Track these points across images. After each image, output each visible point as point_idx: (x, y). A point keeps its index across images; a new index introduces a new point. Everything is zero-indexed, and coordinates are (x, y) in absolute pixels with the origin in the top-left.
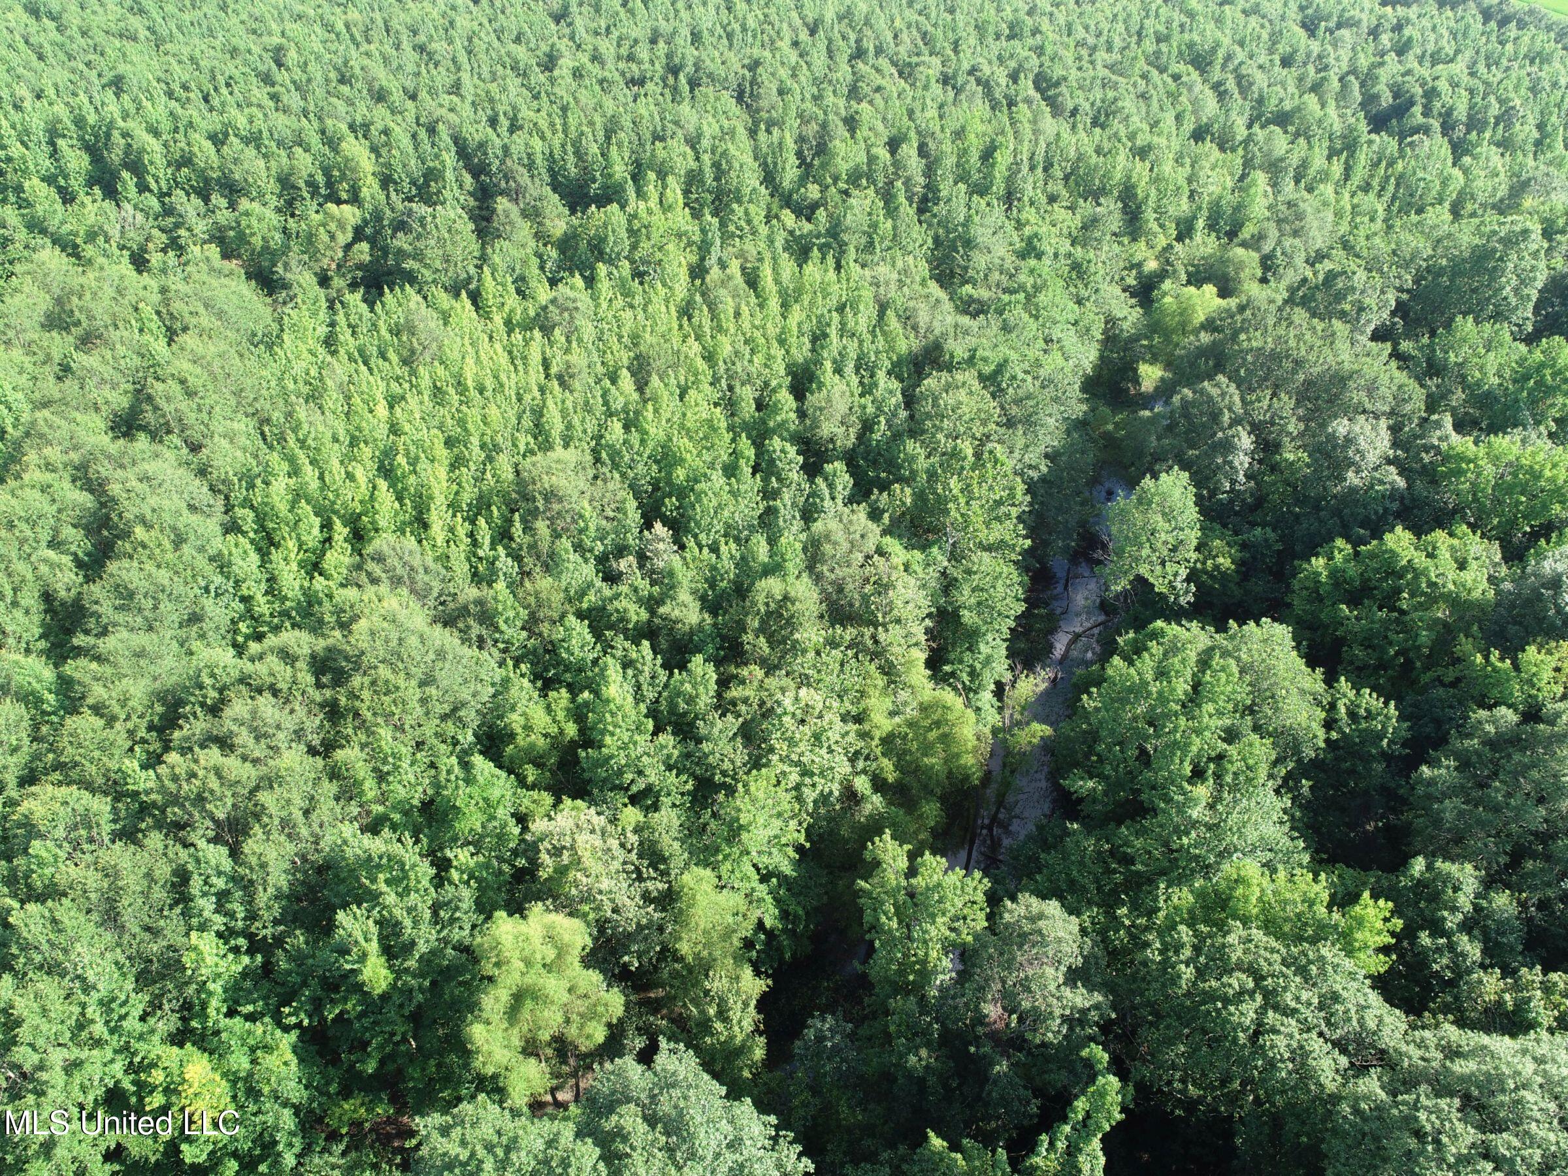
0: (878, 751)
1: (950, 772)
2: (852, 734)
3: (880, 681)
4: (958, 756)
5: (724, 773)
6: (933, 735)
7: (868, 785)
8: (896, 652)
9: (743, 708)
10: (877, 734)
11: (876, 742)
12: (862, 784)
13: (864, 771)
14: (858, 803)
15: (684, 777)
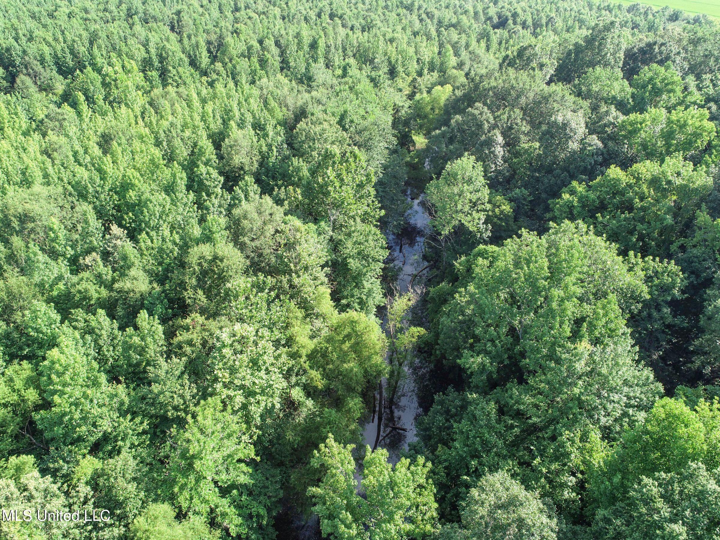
0: (307, 366)
1: (366, 371)
2: (284, 356)
3: (300, 314)
4: (369, 358)
5: (176, 408)
6: (346, 346)
7: (302, 394)
8: (308, 291)
9: (188, 349)
10: (304, 352)
11: (304, 358)
12: (297, 394)
13: (297, 384)
14: (296, 409)
15: (138, 420)
